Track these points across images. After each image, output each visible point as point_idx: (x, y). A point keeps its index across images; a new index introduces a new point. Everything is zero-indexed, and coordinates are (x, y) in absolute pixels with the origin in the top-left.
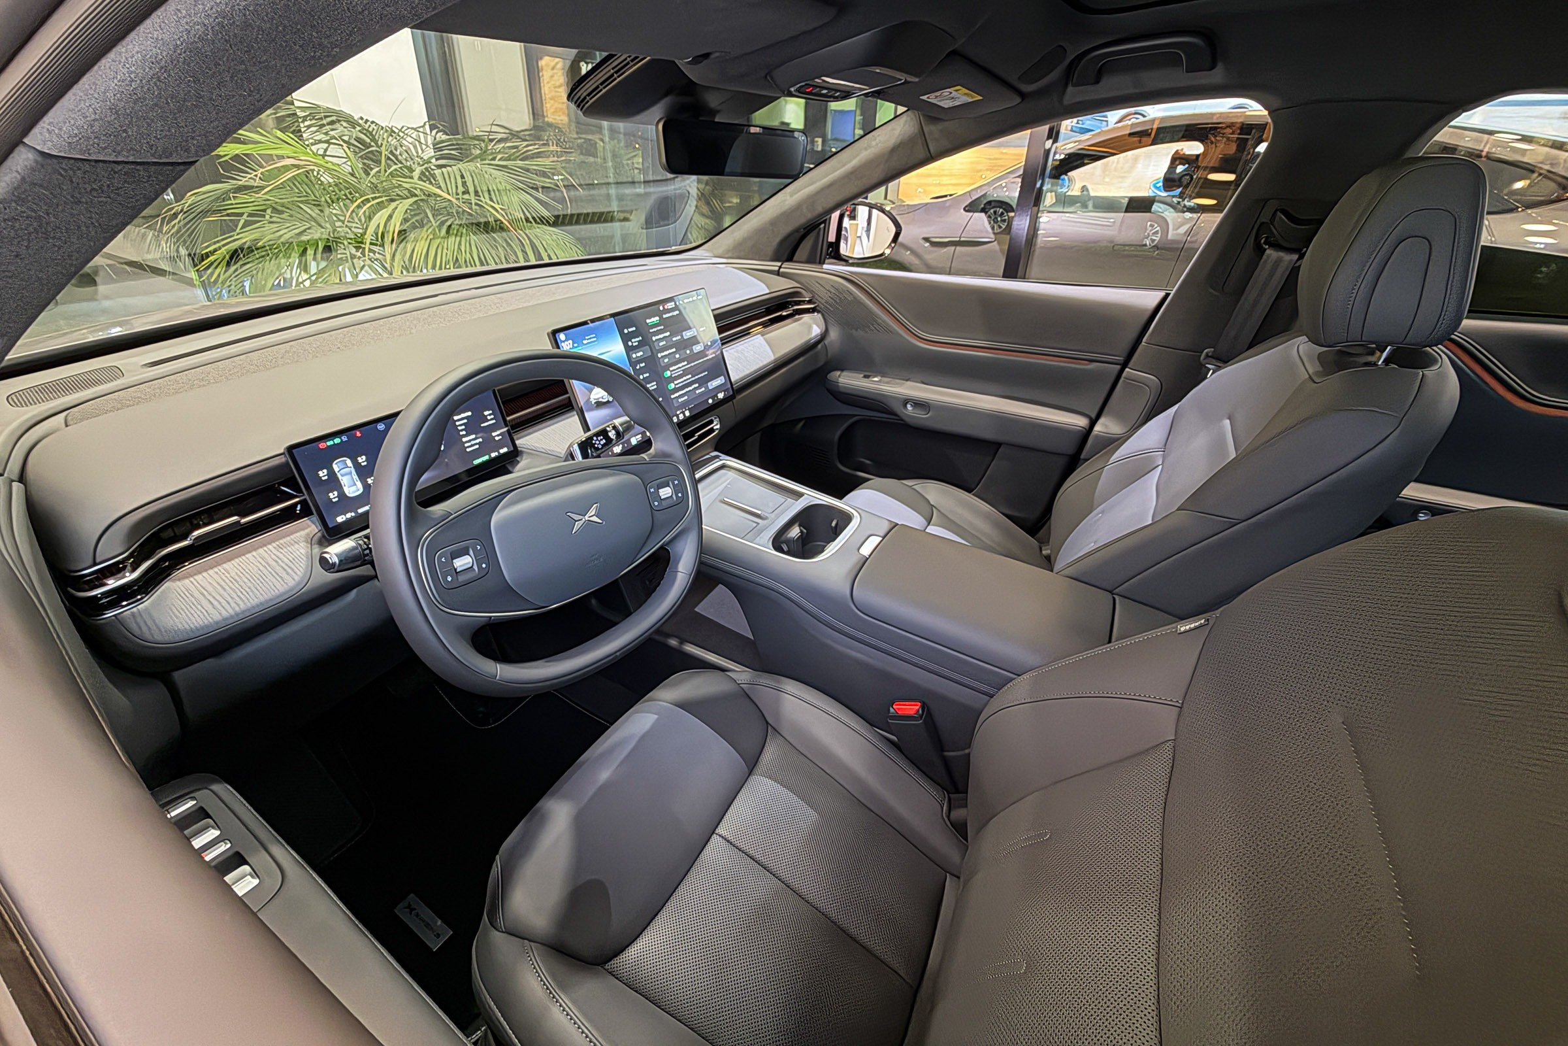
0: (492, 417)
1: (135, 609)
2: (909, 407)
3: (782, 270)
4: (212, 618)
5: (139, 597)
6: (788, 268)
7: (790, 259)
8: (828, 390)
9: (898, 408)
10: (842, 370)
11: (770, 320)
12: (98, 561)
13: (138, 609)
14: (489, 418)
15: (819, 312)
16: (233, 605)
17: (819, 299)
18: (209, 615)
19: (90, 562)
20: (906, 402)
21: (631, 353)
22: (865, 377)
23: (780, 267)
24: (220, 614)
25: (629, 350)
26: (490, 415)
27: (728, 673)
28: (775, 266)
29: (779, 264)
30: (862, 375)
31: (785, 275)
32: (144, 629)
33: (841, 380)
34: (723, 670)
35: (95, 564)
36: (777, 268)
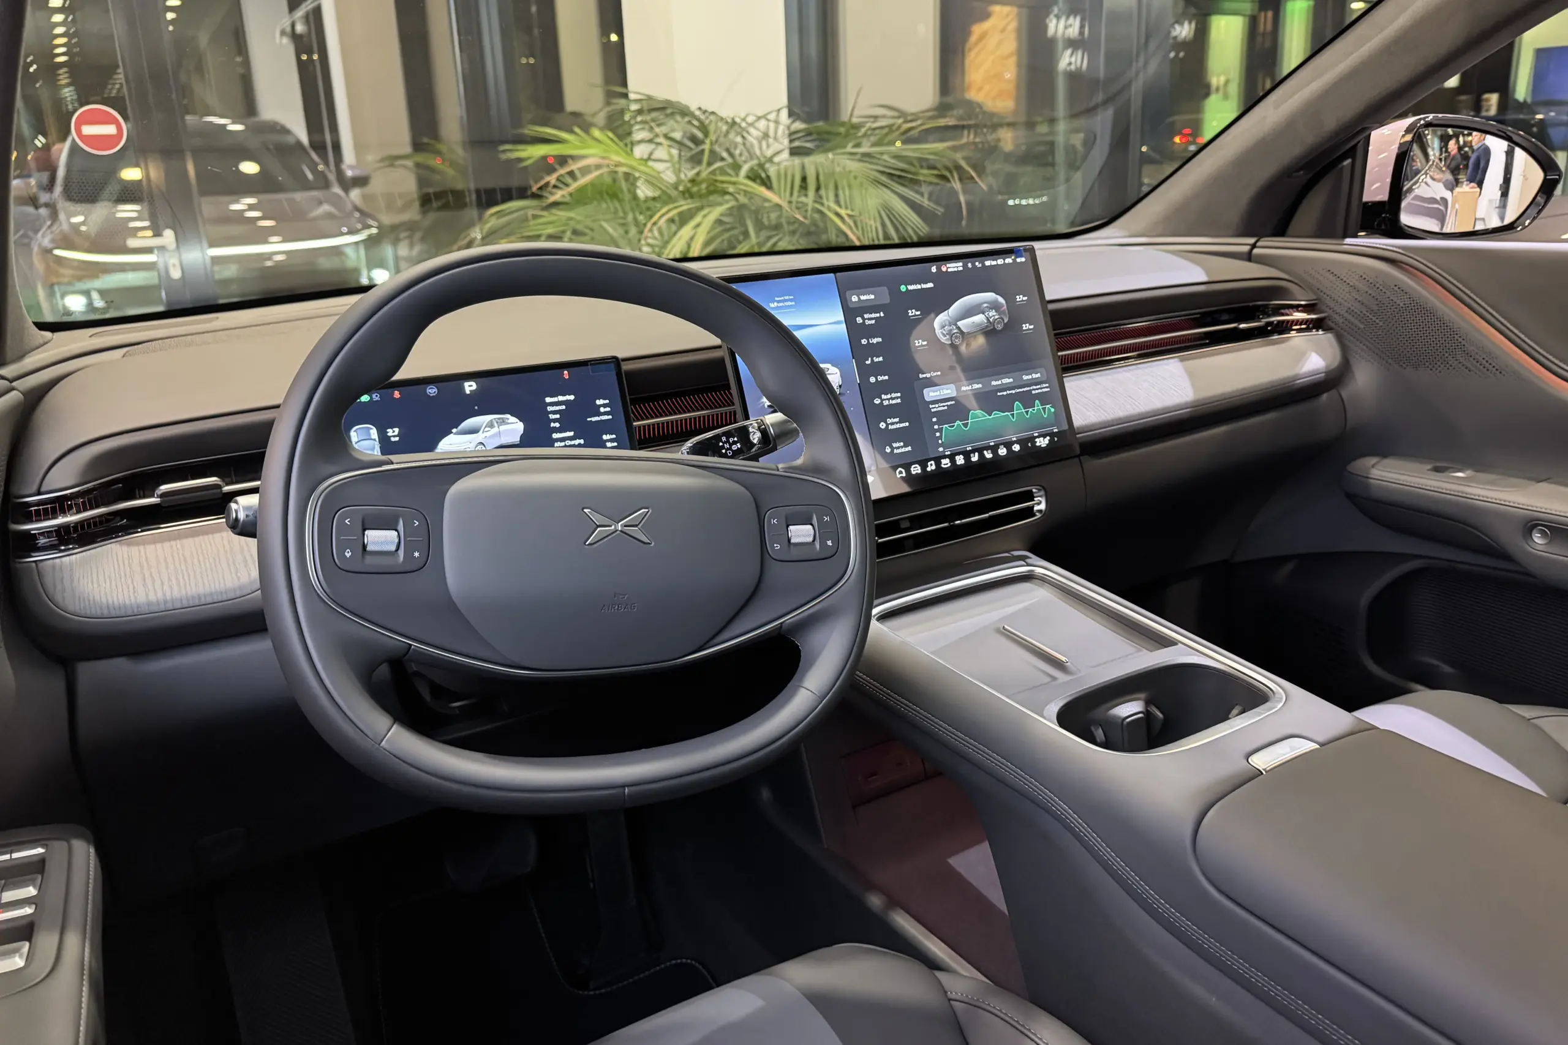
0: (608, 409)
1: (58, 560)
2: (1537, 538)
3: (1256, 251)
4: (135, 597)
5: (71, 546)
6: (1269, 247)
7: (1281, 230)
8: (1351, 497)
9: (1511, 540)
10: (1384, 455)
12: (43, 489)
13: (61, 562)
14: (602, 410)
15: (1327, 329)
16: (166, 587)
17: (1332, 304)
18: (134, 592)
19: (34, 489)
20: (1531, 525)
21: (857, 336)
22: (1436, 470)
23: (1254, 246)
24: (147, 595)
25: (853, 328)
26: (605, 406)
27: (938, 974)
28: (1243, 244)
29: (1252, 241)
30: (1429, 467)
31: (1262, 260)
32: (59, 587)
33: (1376, 473)
34: (933, 965)
35: (39, 493)
36: (1246, 248)
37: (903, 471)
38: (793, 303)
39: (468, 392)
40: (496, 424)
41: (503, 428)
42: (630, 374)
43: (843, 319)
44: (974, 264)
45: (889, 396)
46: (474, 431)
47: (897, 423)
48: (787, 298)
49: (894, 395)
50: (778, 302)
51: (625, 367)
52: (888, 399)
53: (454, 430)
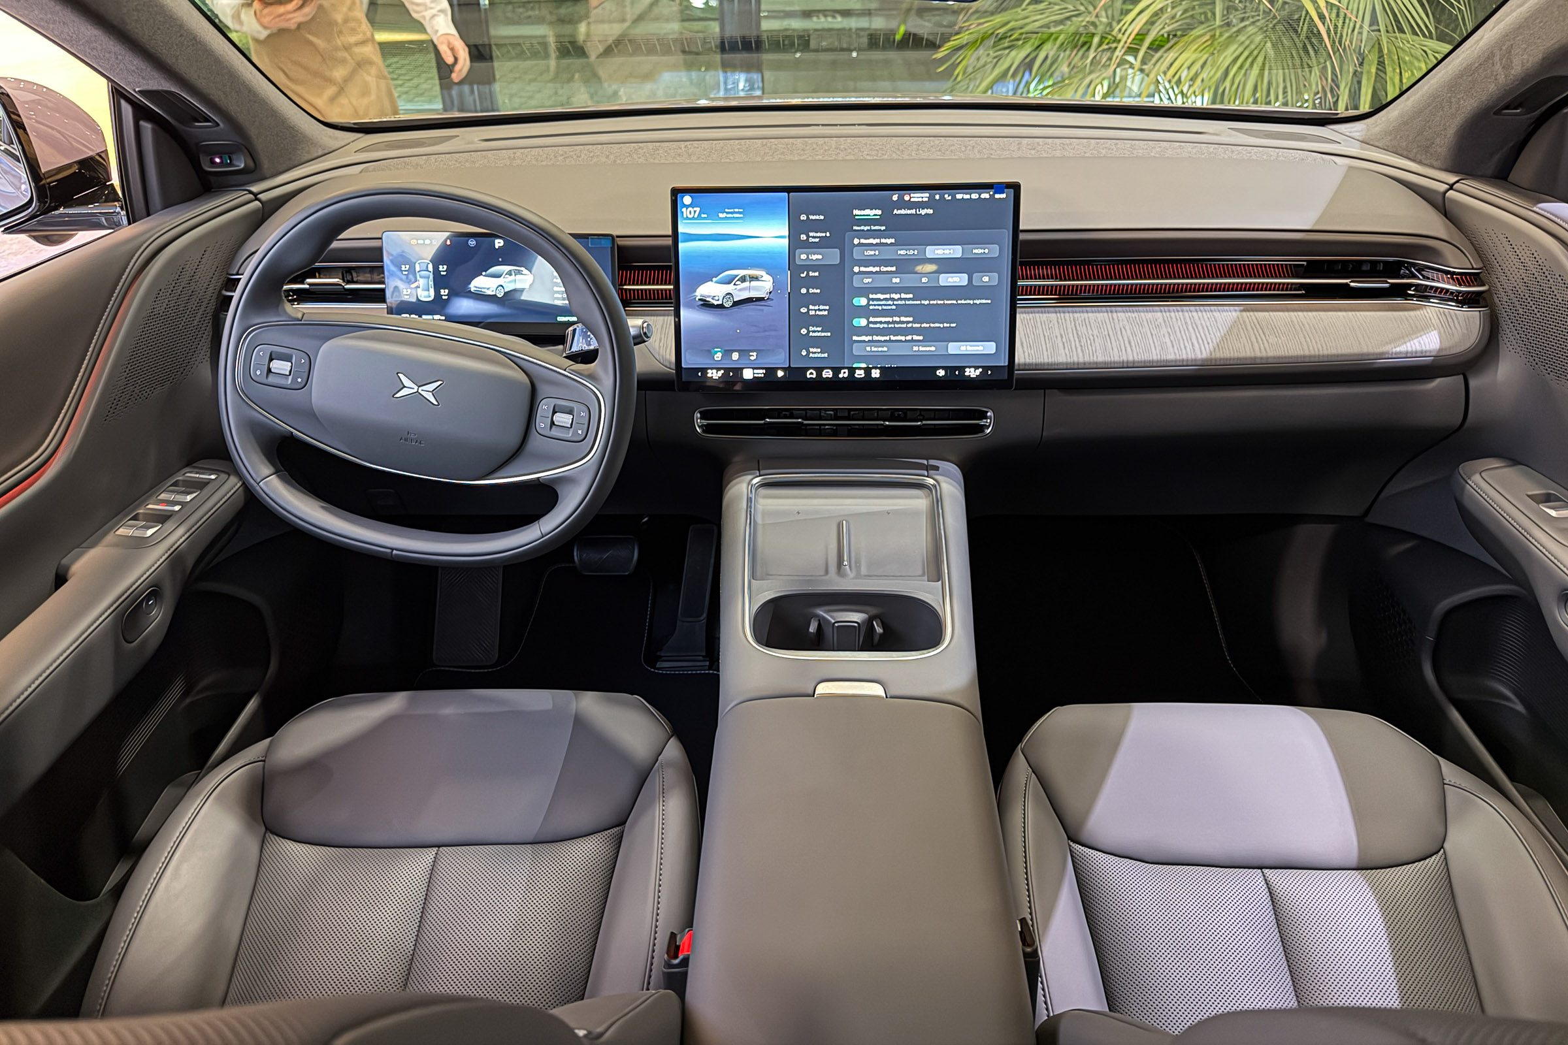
3: (1449, 193)
6: (1469, 193)
7: (1504, 174)
11: (1302, 286)
21: (798, 251)
23: (1451, 187)
25: (795, 243)
28: (1440, 179)
29: (1452, 179)
33: (1476, 479)
36: (1442, 188)
37: (814, 372)
38: (742, 216)
39: (497, 247)
40: (513, 274)
41: (518, 277)
42: (621, 249)
43: (787, 234)
44: (942, 197)
45: (817, 308)
46: (498, 276)
47: (819, 331)
48: (736, 210)
49: (822, 307)
50: (727, 213)
51: (621, 242)
52: (816, 310)
53: (484, 273)
